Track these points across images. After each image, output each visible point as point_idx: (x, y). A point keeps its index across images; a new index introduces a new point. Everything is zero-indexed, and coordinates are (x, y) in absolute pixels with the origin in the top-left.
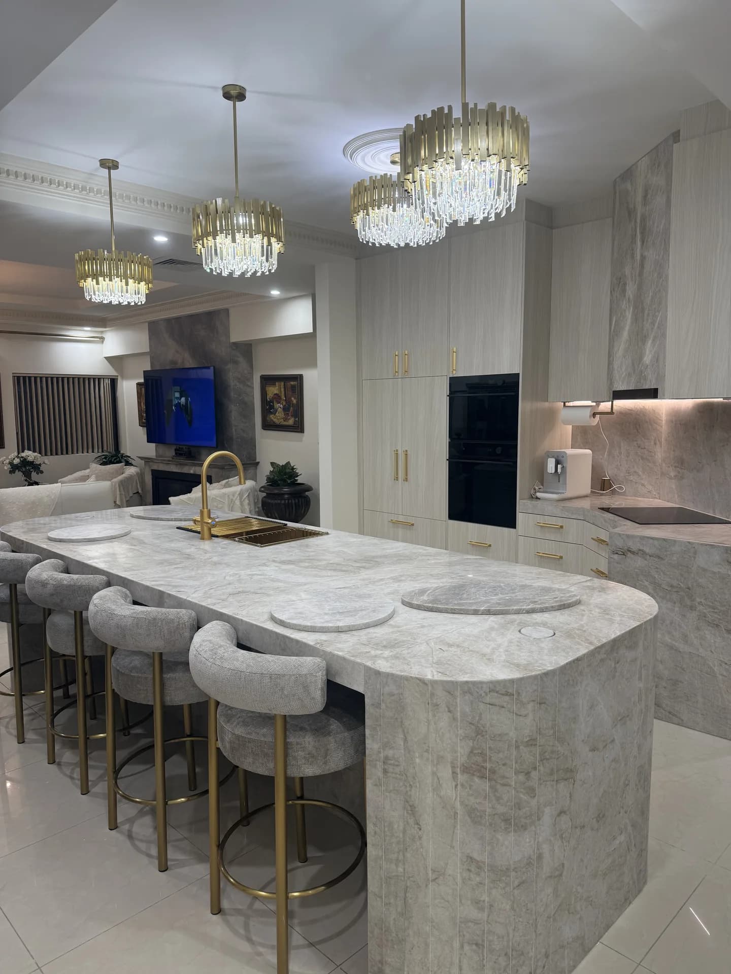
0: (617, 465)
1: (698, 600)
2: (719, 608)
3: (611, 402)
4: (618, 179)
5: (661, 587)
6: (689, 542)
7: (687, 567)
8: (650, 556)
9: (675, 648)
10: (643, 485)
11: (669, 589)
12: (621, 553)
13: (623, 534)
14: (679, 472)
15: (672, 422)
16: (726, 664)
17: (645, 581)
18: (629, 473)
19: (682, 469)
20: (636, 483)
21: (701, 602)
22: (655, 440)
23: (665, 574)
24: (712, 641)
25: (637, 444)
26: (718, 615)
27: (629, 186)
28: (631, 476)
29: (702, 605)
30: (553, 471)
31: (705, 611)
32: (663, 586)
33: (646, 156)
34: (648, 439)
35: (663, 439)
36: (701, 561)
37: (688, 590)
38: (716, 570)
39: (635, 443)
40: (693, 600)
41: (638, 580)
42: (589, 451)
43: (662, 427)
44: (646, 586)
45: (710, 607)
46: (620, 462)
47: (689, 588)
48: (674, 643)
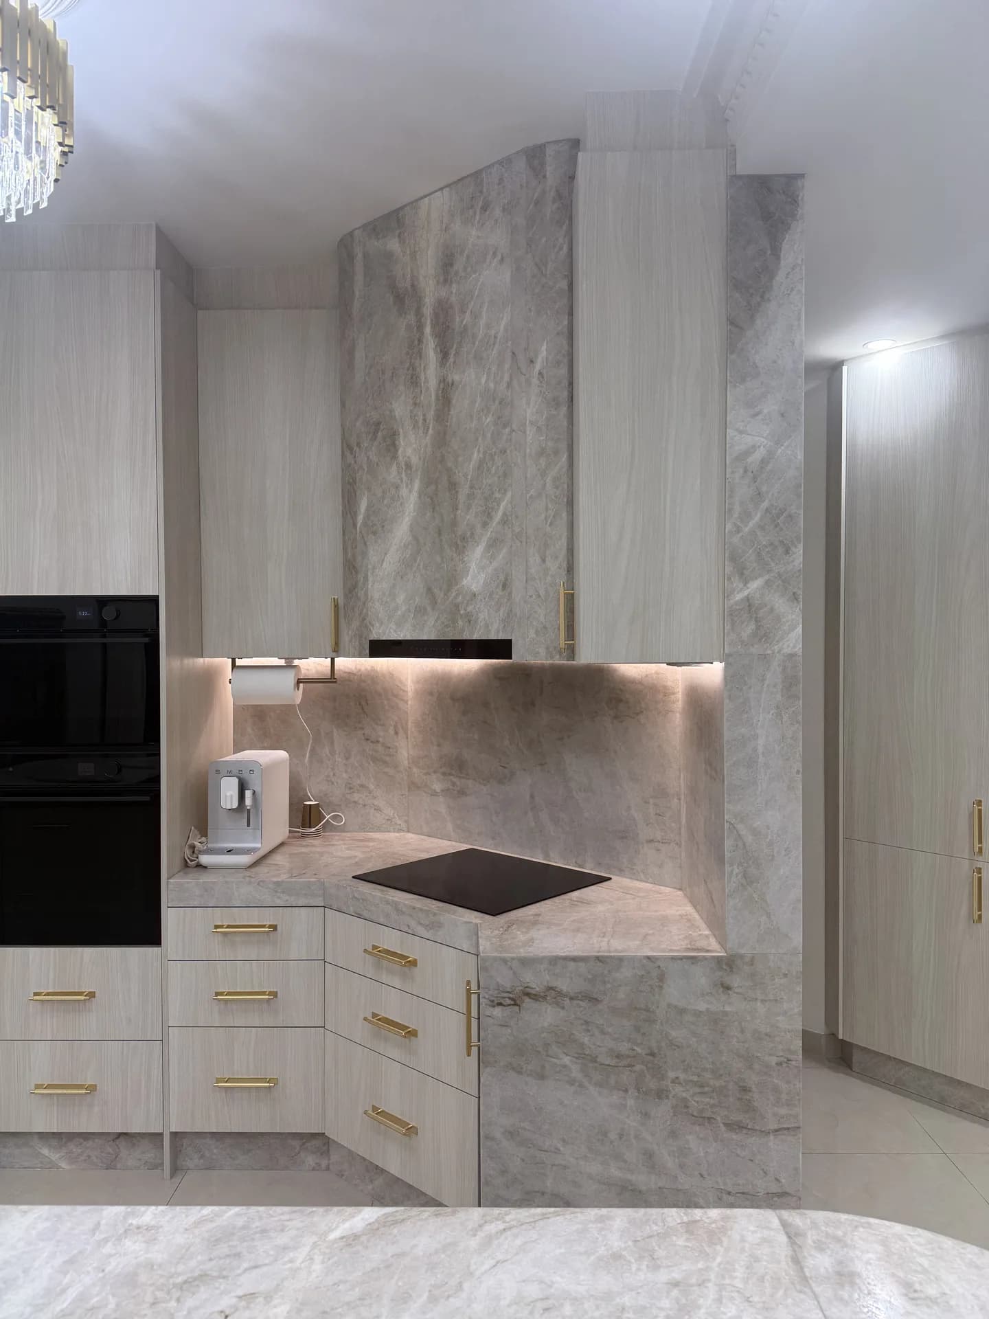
0: (328, 776)
1: (671, 1075)
2: (711, 1082)
3: (329, 660)
4: (356, 233)
5: (596, 1062)
6: (648, 958)
7: (647, 1010)
8: (572, 999)
9: (630, 1188)
10: (378, 809)
11: (613, 1063)
12: (509, 1002)
13: (513, 959)
14: (454, 784)
15: (431, 694)
16: (729, 1193)
17: (562, 1056)
18: (350, 788)
19: (460, 777)
20: (365, 805)
21: (677, 1078)
22: (395, 727)
23: (603, 1032)
24: (702, 1154)
25: (364, 734)
26: (710, 1098)
27: (393, 245)
28: (355, 795)
29: (680, 1083)
30: (235, 805)
31: (684, 1095)
32: (601, 1059)
33: (446, 191)
34: (383, 725)
35: (410, 724)
36: (673, 993)
37: (650, 1058)
38: (702, 1006)
39: (360, 733)
40: (663, 1078)
41: (548, 1056)
42: (282, 754)
43: (406, 702)
44: (565, 1066)
45: (695, 1084)
46: (333, 769)
47: (652, 1054)
48: (629, 1176)
